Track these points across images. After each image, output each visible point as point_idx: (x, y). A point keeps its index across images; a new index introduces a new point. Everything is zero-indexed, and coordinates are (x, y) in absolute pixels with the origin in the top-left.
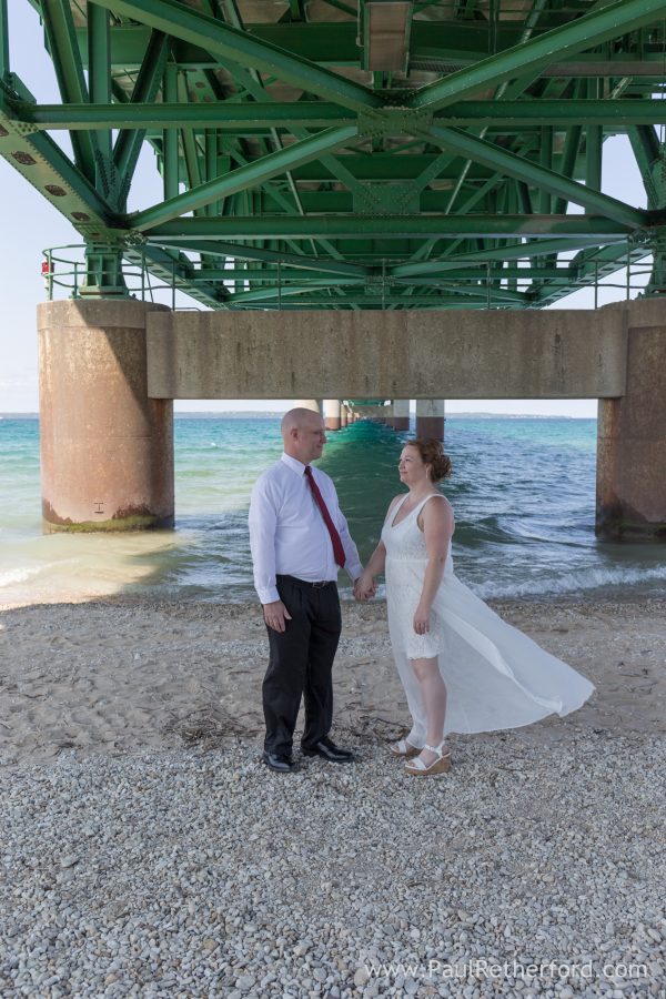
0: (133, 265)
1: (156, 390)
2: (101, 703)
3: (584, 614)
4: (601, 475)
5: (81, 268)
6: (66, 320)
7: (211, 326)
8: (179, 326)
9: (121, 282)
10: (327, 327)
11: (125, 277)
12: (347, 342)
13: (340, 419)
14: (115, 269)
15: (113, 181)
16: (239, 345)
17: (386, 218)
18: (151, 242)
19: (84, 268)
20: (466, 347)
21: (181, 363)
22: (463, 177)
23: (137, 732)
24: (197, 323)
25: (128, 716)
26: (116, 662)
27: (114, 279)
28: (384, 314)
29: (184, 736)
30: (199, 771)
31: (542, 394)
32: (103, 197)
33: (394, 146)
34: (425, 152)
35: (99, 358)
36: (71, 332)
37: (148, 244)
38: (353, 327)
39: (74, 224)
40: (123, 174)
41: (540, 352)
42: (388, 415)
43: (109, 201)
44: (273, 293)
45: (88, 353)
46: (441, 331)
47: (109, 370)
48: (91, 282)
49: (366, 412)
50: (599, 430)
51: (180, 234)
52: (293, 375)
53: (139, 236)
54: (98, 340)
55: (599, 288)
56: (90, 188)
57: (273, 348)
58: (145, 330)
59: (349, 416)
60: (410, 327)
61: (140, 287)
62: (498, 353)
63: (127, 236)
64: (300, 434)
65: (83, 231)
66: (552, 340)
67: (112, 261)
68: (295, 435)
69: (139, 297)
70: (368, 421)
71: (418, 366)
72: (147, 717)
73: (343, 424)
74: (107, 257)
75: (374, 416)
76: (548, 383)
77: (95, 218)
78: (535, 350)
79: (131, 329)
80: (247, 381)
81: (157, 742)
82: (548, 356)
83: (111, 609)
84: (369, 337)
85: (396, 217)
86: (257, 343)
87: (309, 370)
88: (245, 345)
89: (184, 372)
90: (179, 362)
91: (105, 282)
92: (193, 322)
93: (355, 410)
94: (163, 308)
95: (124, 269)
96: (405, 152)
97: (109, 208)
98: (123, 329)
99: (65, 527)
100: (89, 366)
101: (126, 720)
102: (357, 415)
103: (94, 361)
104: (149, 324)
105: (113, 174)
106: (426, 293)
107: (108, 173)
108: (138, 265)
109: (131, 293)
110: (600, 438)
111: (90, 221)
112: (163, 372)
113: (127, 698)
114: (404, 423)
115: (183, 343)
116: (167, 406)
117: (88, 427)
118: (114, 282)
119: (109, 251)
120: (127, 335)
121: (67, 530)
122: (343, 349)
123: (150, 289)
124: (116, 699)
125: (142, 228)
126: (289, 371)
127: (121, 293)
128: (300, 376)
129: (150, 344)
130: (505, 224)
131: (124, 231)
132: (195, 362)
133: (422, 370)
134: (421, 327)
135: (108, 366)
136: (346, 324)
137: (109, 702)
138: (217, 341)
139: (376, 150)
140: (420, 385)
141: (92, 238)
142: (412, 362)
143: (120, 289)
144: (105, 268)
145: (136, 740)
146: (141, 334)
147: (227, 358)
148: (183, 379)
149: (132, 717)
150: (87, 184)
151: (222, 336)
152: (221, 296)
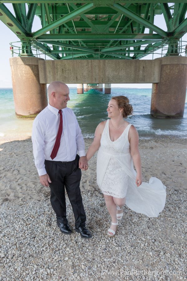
0: (34, 48)
1: (42, 82)
2: (20, 180)
3: (156, 142)
4: (152, 103)
5: (20, 48)
6: (17, 63)
7: (55, 64)
8: (47, 64)
9: (31, 52)
10: (85, 64)
11: (32, 51)
12: (90, 68)
13: (87, 89)
14: (29, 48)
15: (27, 23)
16: (63, 69)
17: (100, 34)
18: (39, 41)
19: (21, 48)
20: (120, 70)
21: (48, 74)
22: (117, 27)
23: (30, 193)
24: (51, 63)
25: (28, 185)
26: (27, 162)
27: (29, 51)
28: (100, 61)
29: (45, 194)
30: (48, 213)
31: (139, 82)
32: (24, 28)
33: (100, 19)
34: (108, 20)
35: (26, 73)
36: (18, 66)
37: (38, 42)
38: (92, 64)
39: (17, 36)
40: (30, 22)
41: (139, 71)
42: (98, 88)
43: (26, 29)
44: (71, 57)
45: (23, 71)
46: (114, 65)
47: (29, 76)
48: (23, 52)
49: (93, 87)
50: (152, 91)
51: (46, 39)
52: (77, 77)
53: (35, 39)
54: (26, 68)
55: (154, 54)
56: (20, 25)
57: (71, 70)
58: (38, 65)
59: (89, 88)
60: (106, 64)
61: (36, 54)
62: (128, 71)
63: (32, 39)
64: (57, 95)
65: (20, 38)
66: (142, 68)
67: (28, 46)
68: (54, 96)
69: (36, 56)
70: (93, 89)
71: (108, 75)
72: (33, 186)
73: (88, 90)
74: (27, 45)
75: (95, 88)
76: (141, 79)
77: (22, 34)
78: (138, 70)
79: (34, 65)
80: (65, 79)
81: (36, 197)
82: (141, 72)
83: (29, 142)
84: (96, 67)
85: (103, 34)
86: (67, 69)
87: (81, 76)
88: (64, 69)
89: (49, 77)
90: (47, 73)
91: (27, 52)
92: (50, 63)
93: (91, 87)
94: (43, 59)
95: (32, 49)
96: (103, 20)
97: (26, 31)
98: (32, 65)
99: (21, 117)
100: (24, 75)
101: (27, 187)
102: (91, 88)
103: (25, 73)
104: (39, 64)
105: (27, 21)
106: (108, 57)
107: (26, 21)
108: (35, 48)
109: (34, 56)
110: (152, 93)
111: (21, 35)
112: (43, 77)
113: (28, 177)
114: (101, 90)
115: (48, 69)
116: (45, 86)
117: (25, 91)
118: (29, 52)
119: (27, 43)
120: (33, 66)
121: (22, 118)
122: (89, 70)
123: (39, 54)
124: (25, 178)
125: (36, 37)
126: (76, 76)
127: (31, 55)
128: (79, 77)
129: (40, 69)
130: (131, 36)
131: (31, 38)
132: (51, 74)
133: (109, 76)
134: (109, 64)
135: (29, 75)
136: (90, 63)
137: (23, 179)
138: (57, 68)
139: (95, 20)
140: (109, 80)
141: (22, 40)
142: (107, 74)
143: (31, 54)
144: (27, 48)
145: (29, 197)
146: (37, 66)
147: (60, 73)
148: (49, 78)
149: (29, 185)
150: (19, 23)
151: (58, 67)
152: (59, 58)
